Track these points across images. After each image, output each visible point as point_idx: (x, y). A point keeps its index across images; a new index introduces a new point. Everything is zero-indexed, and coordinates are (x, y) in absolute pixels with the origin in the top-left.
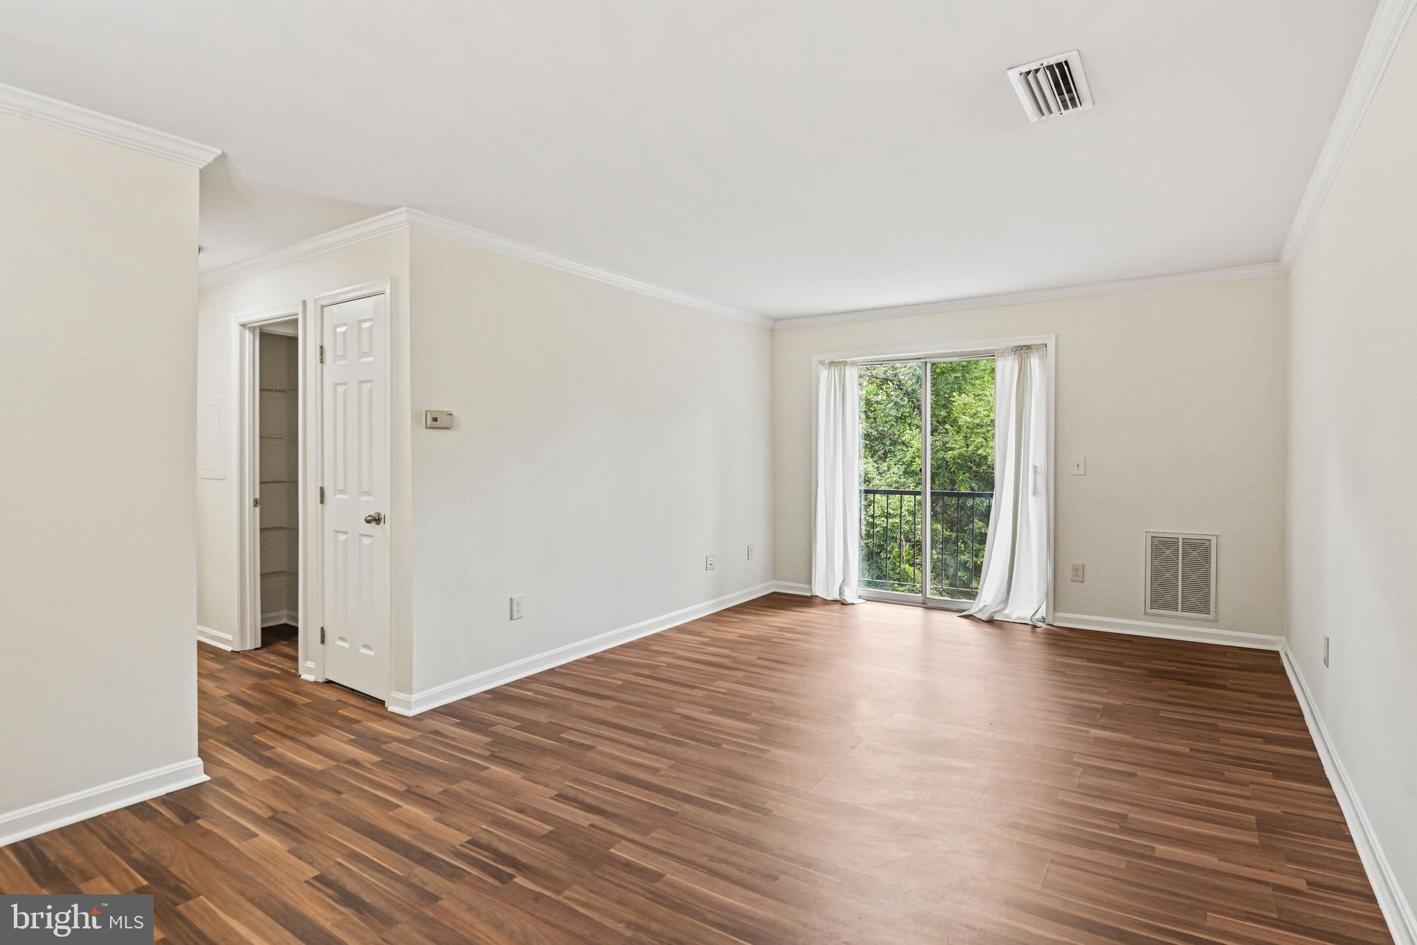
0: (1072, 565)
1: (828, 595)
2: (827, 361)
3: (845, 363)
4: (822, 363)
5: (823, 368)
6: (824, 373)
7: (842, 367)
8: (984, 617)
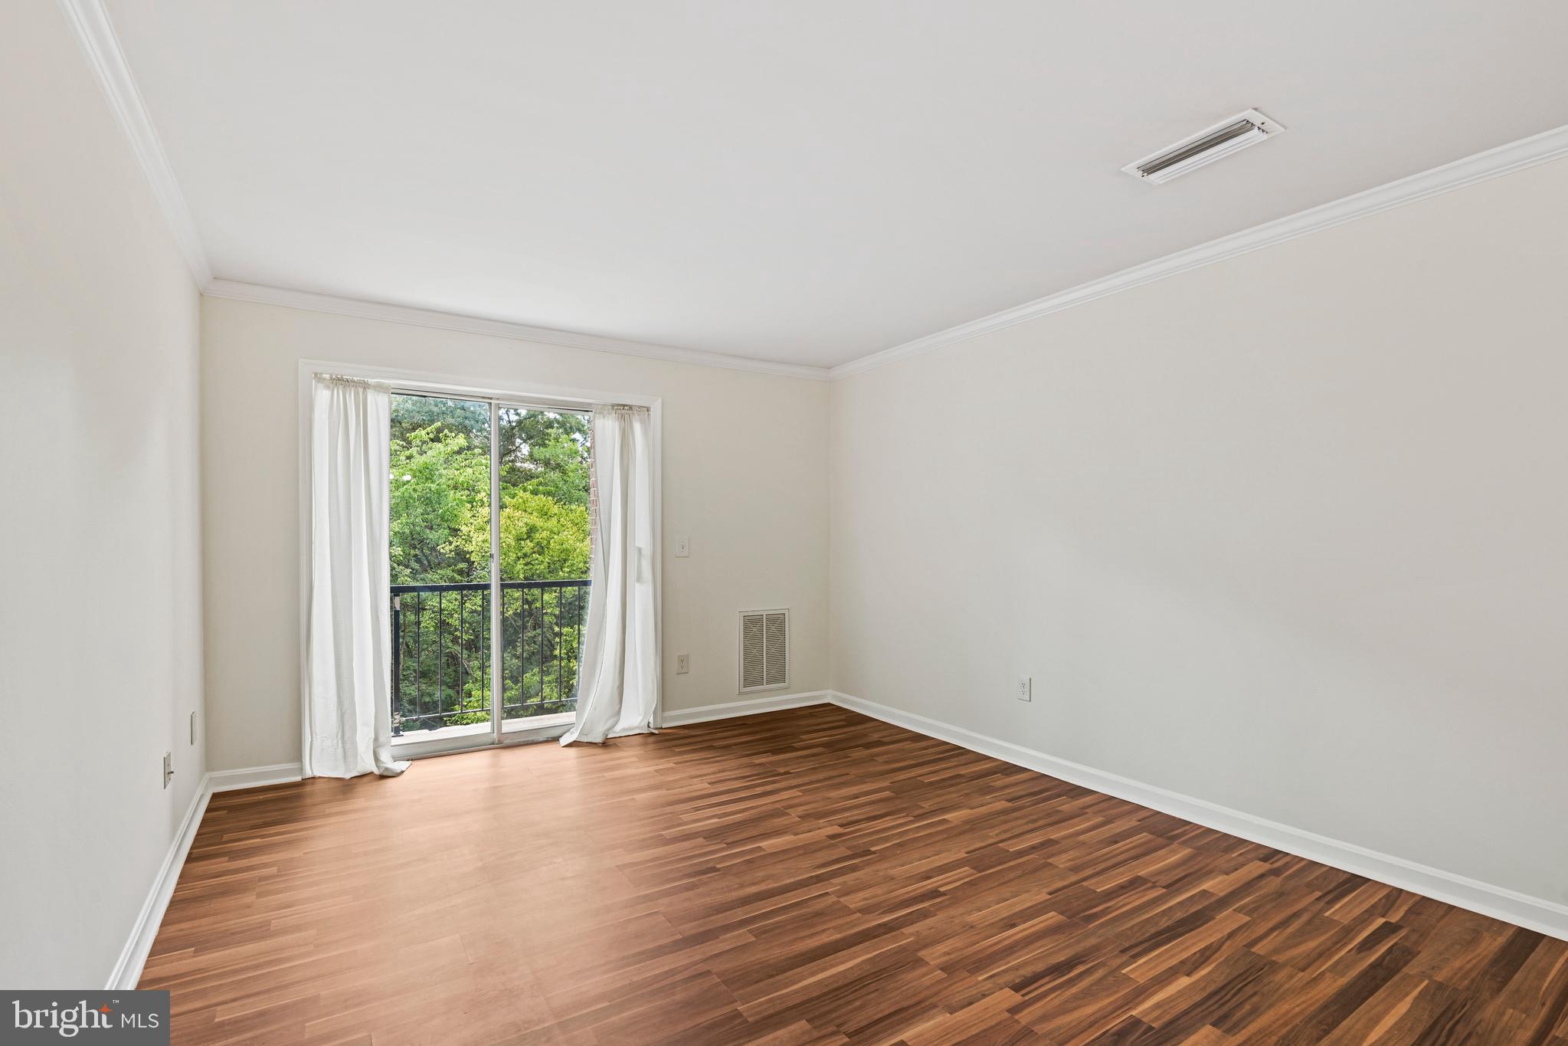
0: (679, 657)
1: (347, 770)
2: (327, 376)
3: (366, 386)
4: (318, 377)
5: (320, 385)
6: (323, 396)
7: (361, 390)
8: (599, 740)
